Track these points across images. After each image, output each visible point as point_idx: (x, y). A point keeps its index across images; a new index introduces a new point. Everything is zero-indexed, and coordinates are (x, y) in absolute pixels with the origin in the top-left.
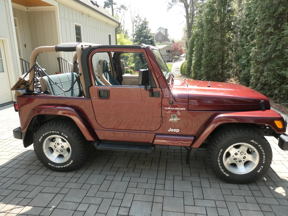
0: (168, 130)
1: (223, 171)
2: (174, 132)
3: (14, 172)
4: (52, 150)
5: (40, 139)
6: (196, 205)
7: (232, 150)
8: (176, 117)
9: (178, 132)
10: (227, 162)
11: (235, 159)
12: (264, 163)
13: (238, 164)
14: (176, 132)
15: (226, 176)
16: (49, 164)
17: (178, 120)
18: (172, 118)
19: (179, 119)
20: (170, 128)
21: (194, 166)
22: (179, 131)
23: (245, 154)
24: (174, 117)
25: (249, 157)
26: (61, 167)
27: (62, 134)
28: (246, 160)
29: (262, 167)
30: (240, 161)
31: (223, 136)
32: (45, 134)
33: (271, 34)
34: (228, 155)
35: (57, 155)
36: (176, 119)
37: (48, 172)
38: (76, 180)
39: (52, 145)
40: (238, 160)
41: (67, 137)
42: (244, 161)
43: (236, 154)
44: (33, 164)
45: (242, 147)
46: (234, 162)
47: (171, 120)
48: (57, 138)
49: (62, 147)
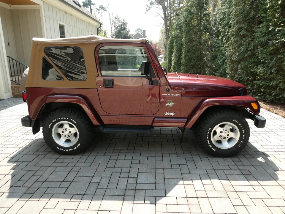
0: (165, 114)
1: (211, 146)
2: (170, 115)
3: (23, 157)
4: (59, 136)
5: (49, 126)
6: (191, 173)
7: (218, 129)
8: (172, 102)
9: (173, 115)
10: (214, 139)
11: (221, 136)
12: (243, 138)
13: (223, 140)
14: (171, 115)
15: (214, 151)
16: (57, 148)
18: (169, 103)
19: (174, 104)
20: (167, 112)
21: (186, 146)
23: (229, 132)
24: (170, 102)
25: (232, 135)
26: (69, 150)
27: (71, 120)
28: (229, 137)
29: (242, 142)
30: (225, 138)
31: (211, 117)
32: (55, 120)
33: (244, 36)
34: (215, 133)
35: (65, 140)
36: (171, 104)
39: (60, 131)
40: (222, 137)
41: (75, 122)
42: (227, 138)
43: (221, 132)
44: (40, 150)
45: (226, 126)
46: (220, 139)
47: (167, 105)
48: (65, 123)
49: (70, 132)
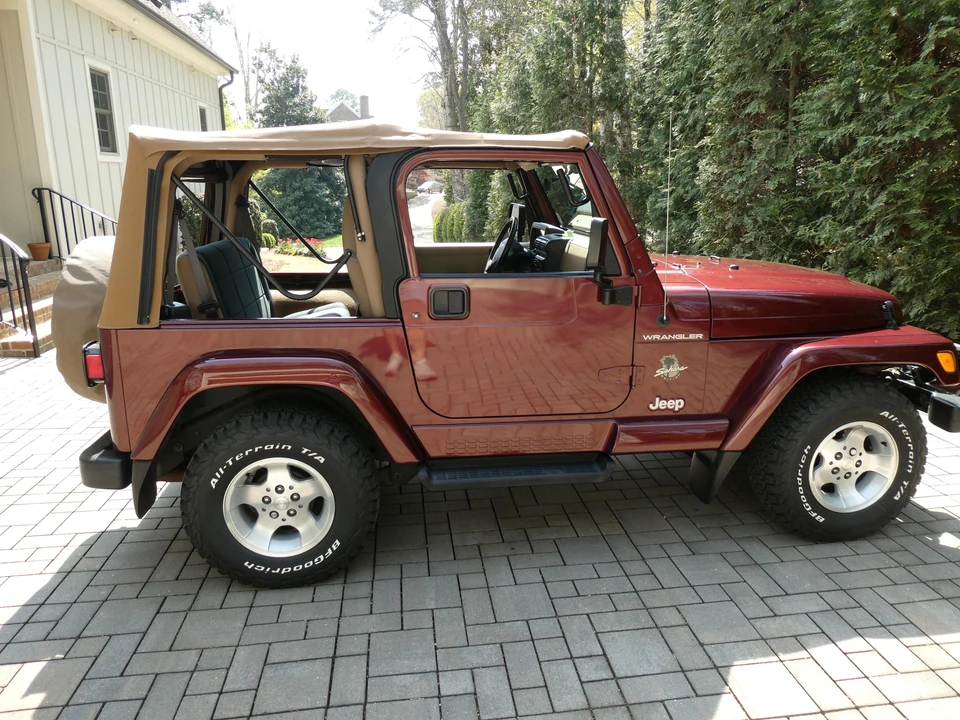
0: (651, 406)
1: (809, 508)
2: (667, 409)
4: (250, 514)
5: (214, 480)
6: (777, 612)
7: (827, 448)
8: (676, 364)
9: (680, 409)
10: (816, 480)
11: (836, 471)
12: (909, 471)
13: (840, 483)
14: (673, 410)
15: (819, 522)
16: (246, 564)
17: (680, 372)
18: (665, 366)
19: (683, 368)
20: (657, 399)
22: (681, 406)
23: (861, 454)
24: (669, 363)
25: (871, 462)
26: (295, 569)
27: (305, 451)
28: (861, 470)
29: (905, 483)
30: (847, 475)
31: (812, 407)
32: (237, 458)
34: (820, 462)
35: (272, 532)
36: (674, 370)
37: (241, 597)
38: (364, 606)
39: (254, 495)
40: (841, 474)
41: (323, 460)
42: (857, 473)
43: (838, 456)
45: (852, 434)
46: (832, 479)
47: (660, 372)
48: (277, 467)
49: (295, 498)
